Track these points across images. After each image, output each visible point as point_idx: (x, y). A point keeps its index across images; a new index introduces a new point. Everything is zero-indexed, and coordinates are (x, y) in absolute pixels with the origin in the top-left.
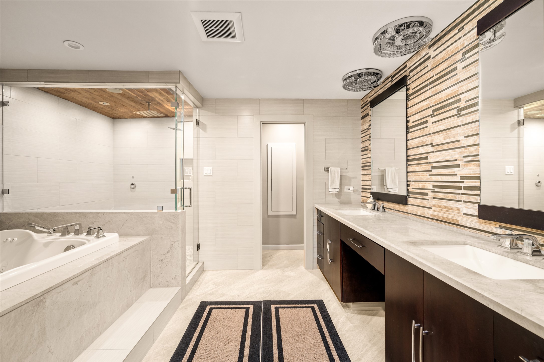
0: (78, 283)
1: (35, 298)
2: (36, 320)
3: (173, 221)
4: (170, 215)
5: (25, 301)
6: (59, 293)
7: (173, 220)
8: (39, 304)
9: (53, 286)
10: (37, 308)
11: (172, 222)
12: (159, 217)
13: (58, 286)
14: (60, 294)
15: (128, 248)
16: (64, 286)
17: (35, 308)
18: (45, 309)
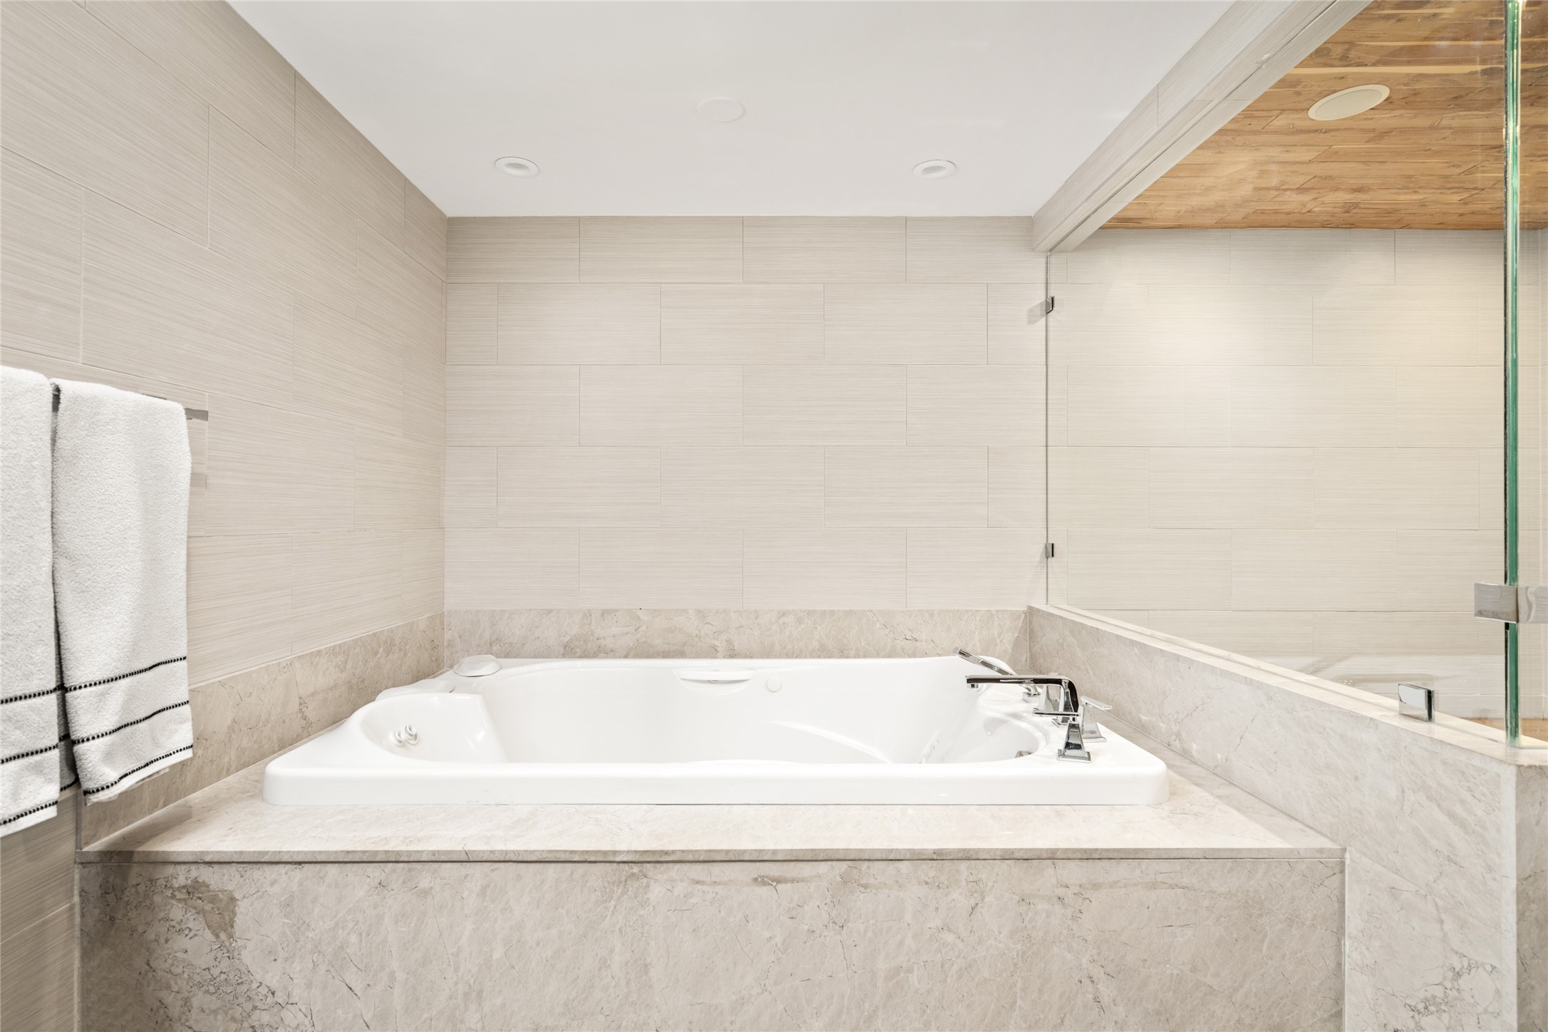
0: (781, 887)
1: (611, 859)
2: (619, 926)
3: (1458, 809)
4: (1444, 763)
5: (583, 852)
6: (698, 882)
7: (1463, 802)
8: (626, 882)
9: (673, 852)
10: (620, 891)
11: (1451, 815)
12: (1379, 750)
13: (690, 857)
14: (699, 887)
15: (1096, 850)
16: (716, 868)
17: (615, 888)
18: (647, 909)
